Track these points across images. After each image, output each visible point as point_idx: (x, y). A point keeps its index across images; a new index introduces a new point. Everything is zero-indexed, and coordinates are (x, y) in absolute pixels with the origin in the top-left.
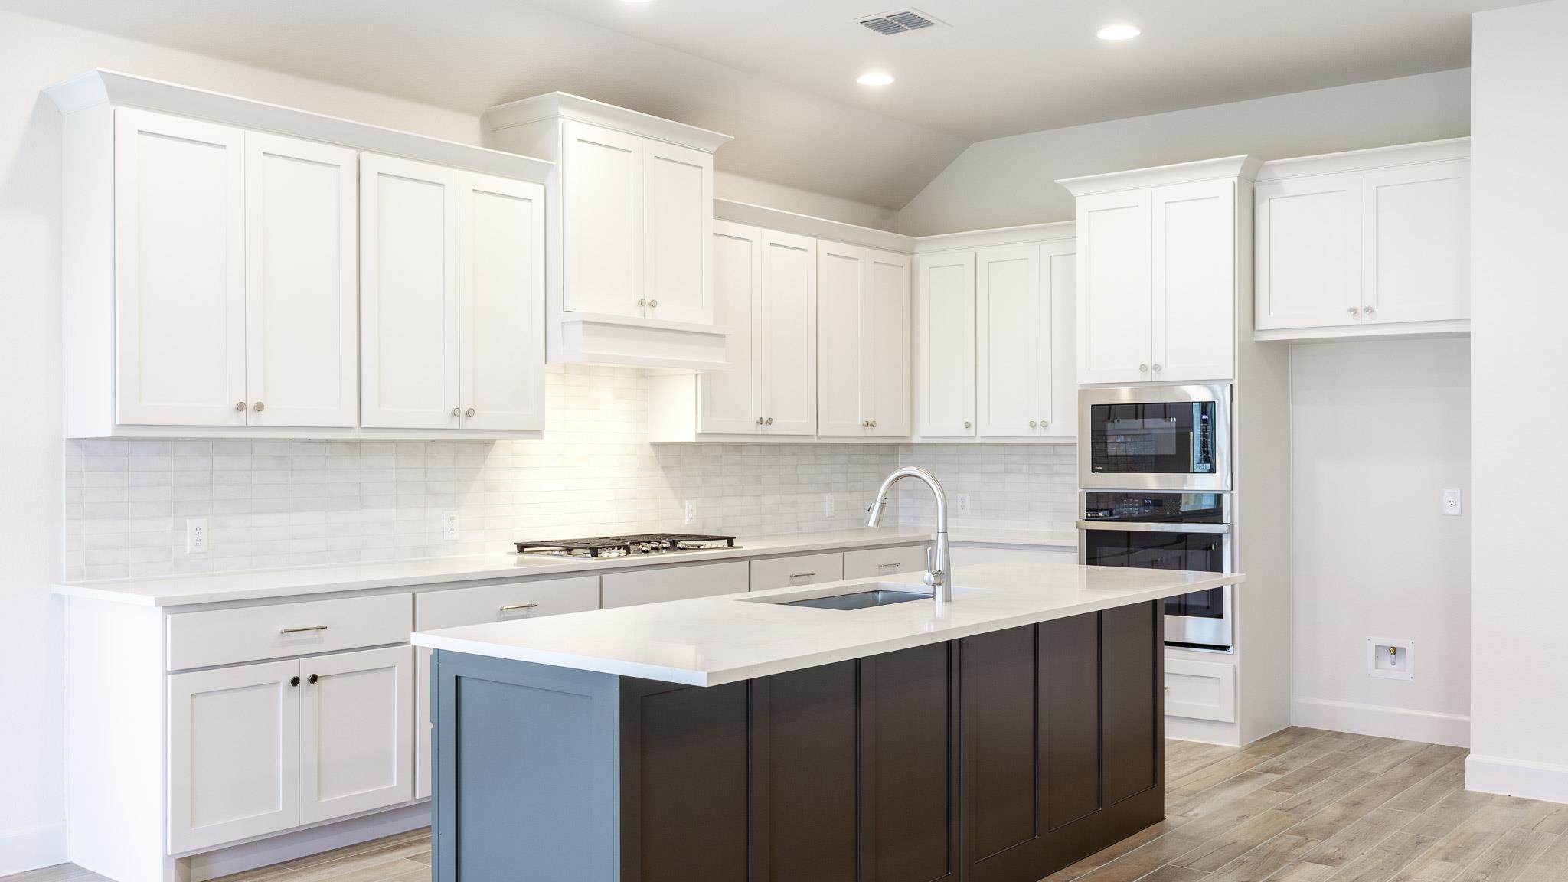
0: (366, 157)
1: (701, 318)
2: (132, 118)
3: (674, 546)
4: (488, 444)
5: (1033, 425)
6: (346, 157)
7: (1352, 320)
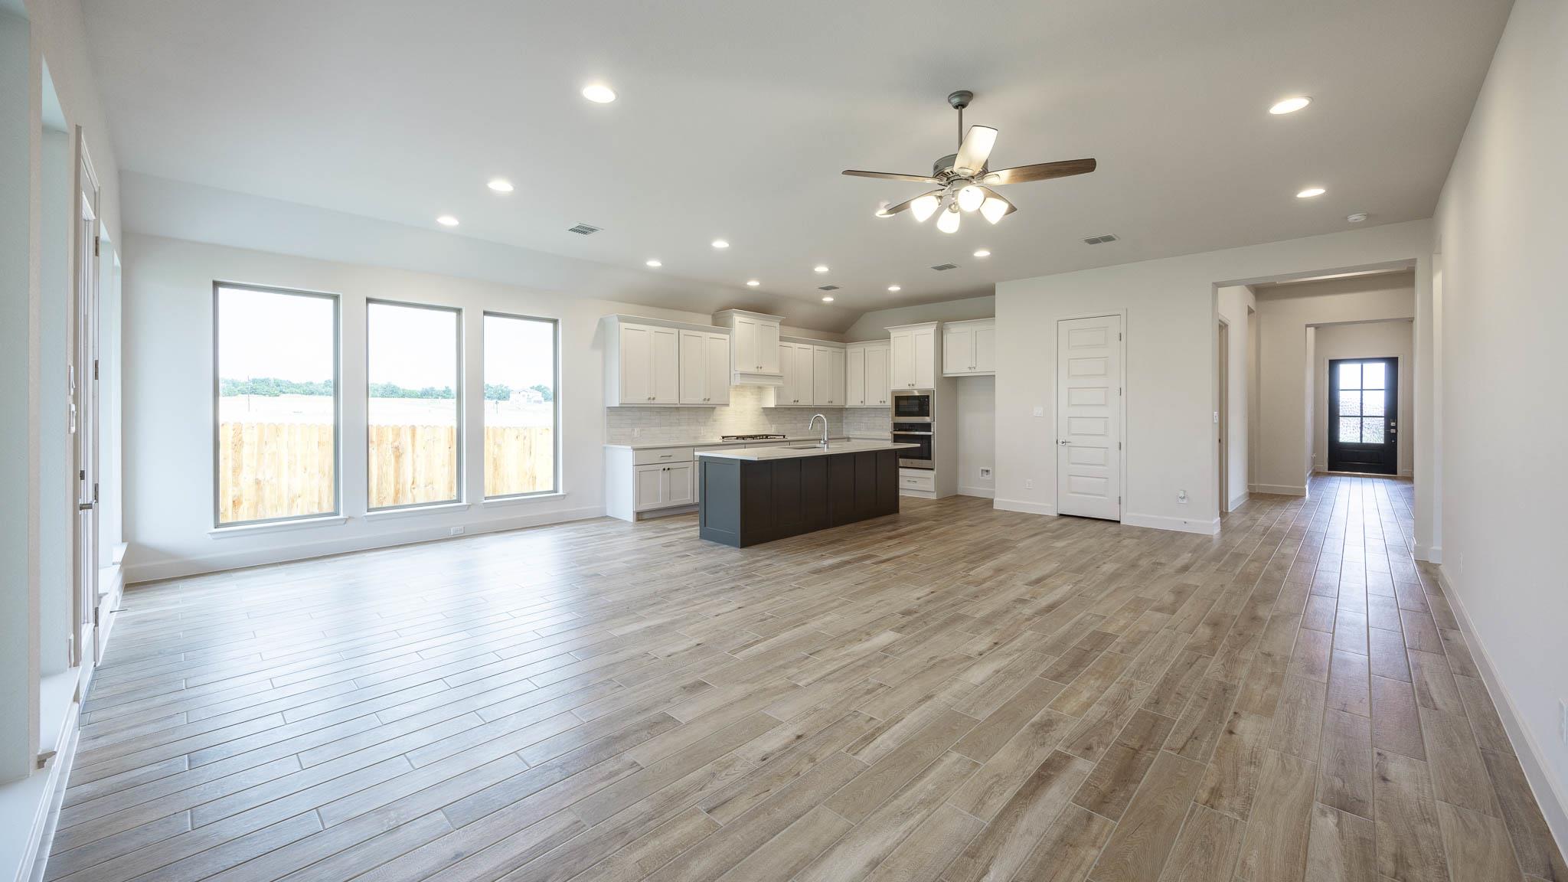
0: (681, 331)
1: (775, 371)
2: (624, 325)
3: (767, 438)
4: (715, 408)
5: (881, 402)
6: (675, 331)
7: (968, 370)
